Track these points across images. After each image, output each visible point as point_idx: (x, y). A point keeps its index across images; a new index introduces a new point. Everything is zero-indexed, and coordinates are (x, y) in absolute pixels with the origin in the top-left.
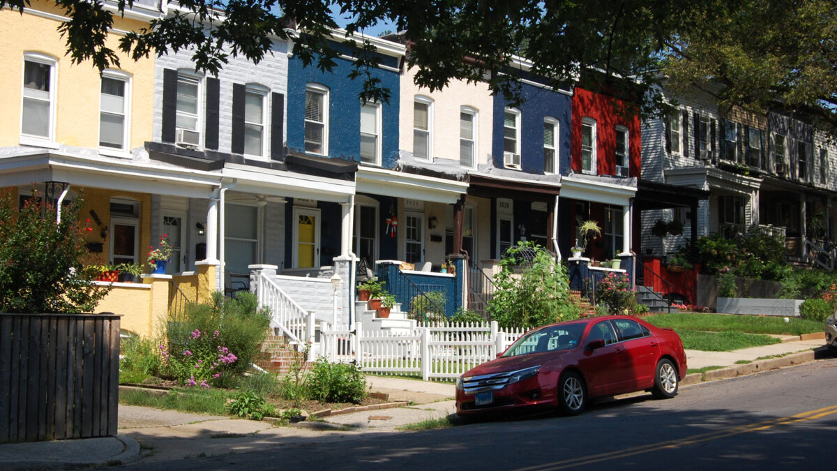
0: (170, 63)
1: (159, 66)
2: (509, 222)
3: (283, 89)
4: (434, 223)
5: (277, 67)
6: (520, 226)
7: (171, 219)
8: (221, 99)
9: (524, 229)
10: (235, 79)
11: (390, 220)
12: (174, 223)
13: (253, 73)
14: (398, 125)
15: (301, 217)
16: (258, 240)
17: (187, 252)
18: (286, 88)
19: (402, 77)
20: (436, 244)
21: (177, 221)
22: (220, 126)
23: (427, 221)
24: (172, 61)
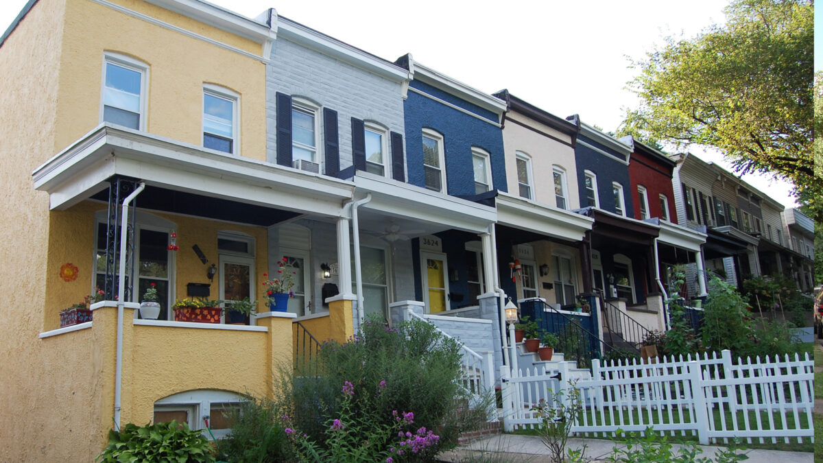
0: (282, 87)
1: (271, 89)
2: (600, 272)
3: (400, 130)
4: (545, 270)
5: (392, 107)
6: (608, 276)
7: (292, 259)
8: (339, 132)
9: (612, 278)
10: (353, 114)
11: (513, 264)
12: (296, 265)
13: (370, 110)
14: (505, 176)
15: (428, 261)
16: (387, 285)
17: (313, 297)
18: (404, 129)
19: (504, 131)
20: (547, 291)
21: (299, 262)
22: (341, 160)
23: (538, 269)
24: (285, 86)
